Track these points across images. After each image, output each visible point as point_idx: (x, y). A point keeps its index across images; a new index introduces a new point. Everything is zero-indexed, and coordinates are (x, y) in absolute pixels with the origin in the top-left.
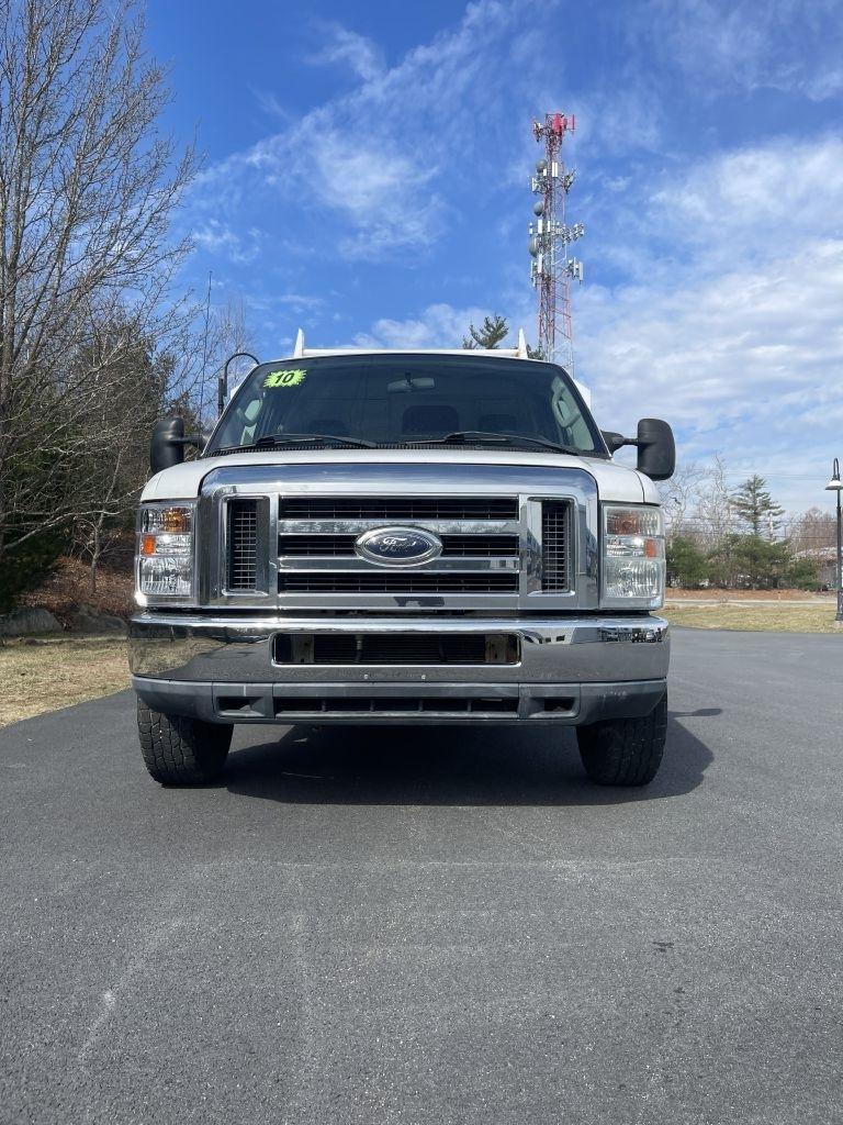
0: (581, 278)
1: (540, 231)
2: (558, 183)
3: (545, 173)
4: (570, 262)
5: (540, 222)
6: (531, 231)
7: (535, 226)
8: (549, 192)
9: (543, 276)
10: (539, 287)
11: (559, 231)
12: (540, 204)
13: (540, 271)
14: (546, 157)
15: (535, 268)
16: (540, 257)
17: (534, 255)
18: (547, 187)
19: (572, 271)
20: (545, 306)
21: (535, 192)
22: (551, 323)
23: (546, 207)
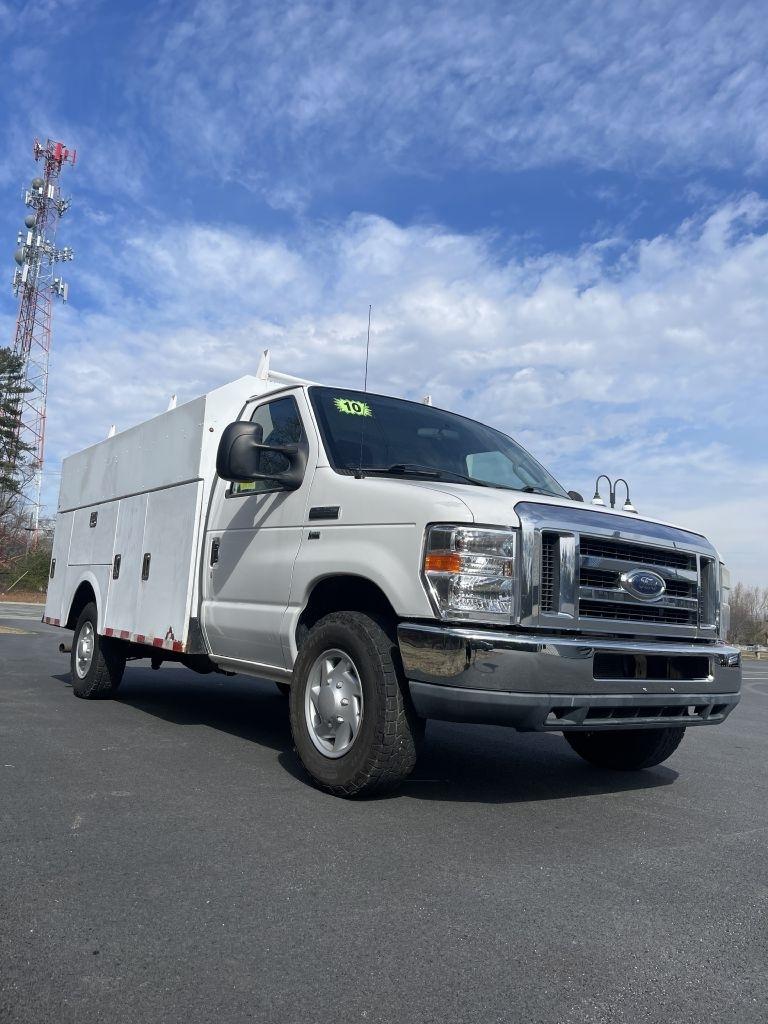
0: (65, 298)
1: (29, 243)
2: (51, 205)
3: (41, 190)
4: (56, 280)
5: (30, 234)
6: (19, 240)
7: (24, 237)
8: (42, 209)
9: (26, 285)
10: (21, 295)
11: (48, 248)
12: (32, 217)
13: (24, 280)
14: (44, 178)
15: (19, 275)
16: (26, 267)
17: (20, 263)
18: (41, 205)
19: (57, 289)
20: (25, 314)
21: (29, 205)
22: (29, 332)
23: (37, 222)
